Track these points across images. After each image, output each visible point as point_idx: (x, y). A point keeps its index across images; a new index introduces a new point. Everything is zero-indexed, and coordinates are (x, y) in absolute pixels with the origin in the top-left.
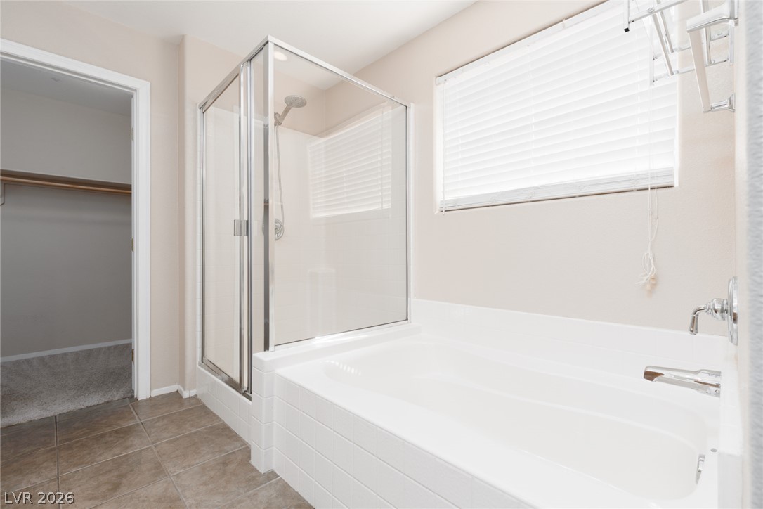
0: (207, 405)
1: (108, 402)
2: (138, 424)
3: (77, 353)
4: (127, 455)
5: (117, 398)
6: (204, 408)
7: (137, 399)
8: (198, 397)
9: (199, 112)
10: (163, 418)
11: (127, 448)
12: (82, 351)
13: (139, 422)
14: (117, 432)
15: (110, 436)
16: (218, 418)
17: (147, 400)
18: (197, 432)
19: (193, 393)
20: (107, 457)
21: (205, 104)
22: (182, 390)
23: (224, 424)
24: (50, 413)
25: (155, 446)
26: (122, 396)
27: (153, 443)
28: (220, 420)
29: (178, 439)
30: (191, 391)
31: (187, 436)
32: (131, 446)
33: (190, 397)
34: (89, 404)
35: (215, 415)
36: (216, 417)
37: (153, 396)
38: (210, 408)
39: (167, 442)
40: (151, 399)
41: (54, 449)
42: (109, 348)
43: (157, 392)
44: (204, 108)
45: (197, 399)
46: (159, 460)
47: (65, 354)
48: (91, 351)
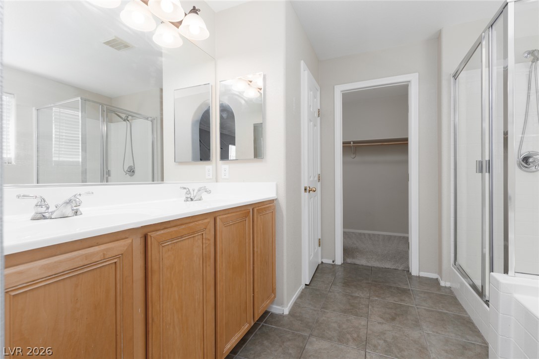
0: (458, 298)
1: (395, 269)
2: (409, 289)
3: (384, 236)
4: (401, 305)
5: (400, 269)
6: (455, 298)
7: (411, 274)
8: (452, 289)
9: (452, 79)
10: (425, 293)
11: (402, 300)
12: (387, 235)
13: (410, 288)
14: (398, 288)
15: (394, 289)
16: (465, 311)
17: (416, 277)
18: (447, 313)
19: (448, 284)
20: (391, 300)
21: (457, 72)
22: (440, 279)
23: (469, 318)
24: (369, 264)
25: (417, 308)
26: (403, 269)
27: (416, 305)
28: (467, 314)
29: (432, 311)
30: (447, 283)
31: (438, 312)
32: (404, 300)
33: (445, 287)
34: (387, 267)
35: (463, 308)
36: (463, 310)
37: (421, 275)
38: (460, 301)
39: (425, 309)
40: (419, 277)
41: (369, 283)
42: (401, 237)
43: (423, 274)
44: (455, 76)
45: (451, 290)
46: (418, 317)
47: (379, 235)
48: (391, 236)
